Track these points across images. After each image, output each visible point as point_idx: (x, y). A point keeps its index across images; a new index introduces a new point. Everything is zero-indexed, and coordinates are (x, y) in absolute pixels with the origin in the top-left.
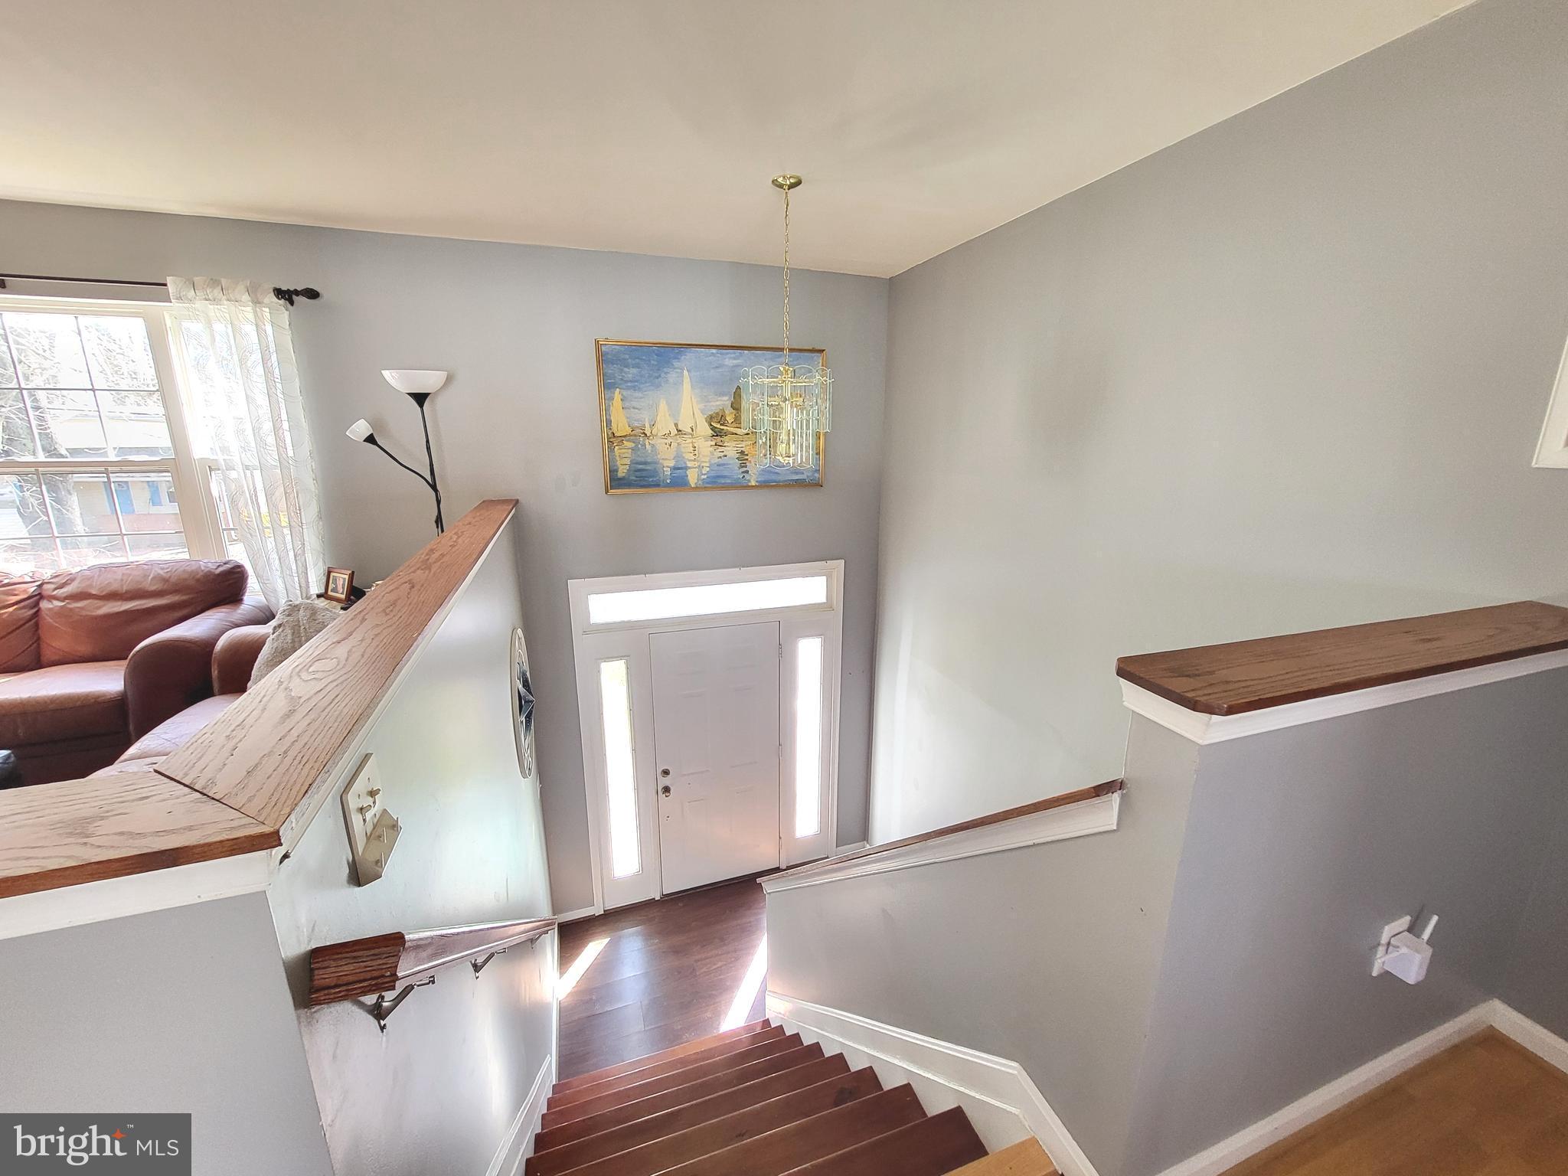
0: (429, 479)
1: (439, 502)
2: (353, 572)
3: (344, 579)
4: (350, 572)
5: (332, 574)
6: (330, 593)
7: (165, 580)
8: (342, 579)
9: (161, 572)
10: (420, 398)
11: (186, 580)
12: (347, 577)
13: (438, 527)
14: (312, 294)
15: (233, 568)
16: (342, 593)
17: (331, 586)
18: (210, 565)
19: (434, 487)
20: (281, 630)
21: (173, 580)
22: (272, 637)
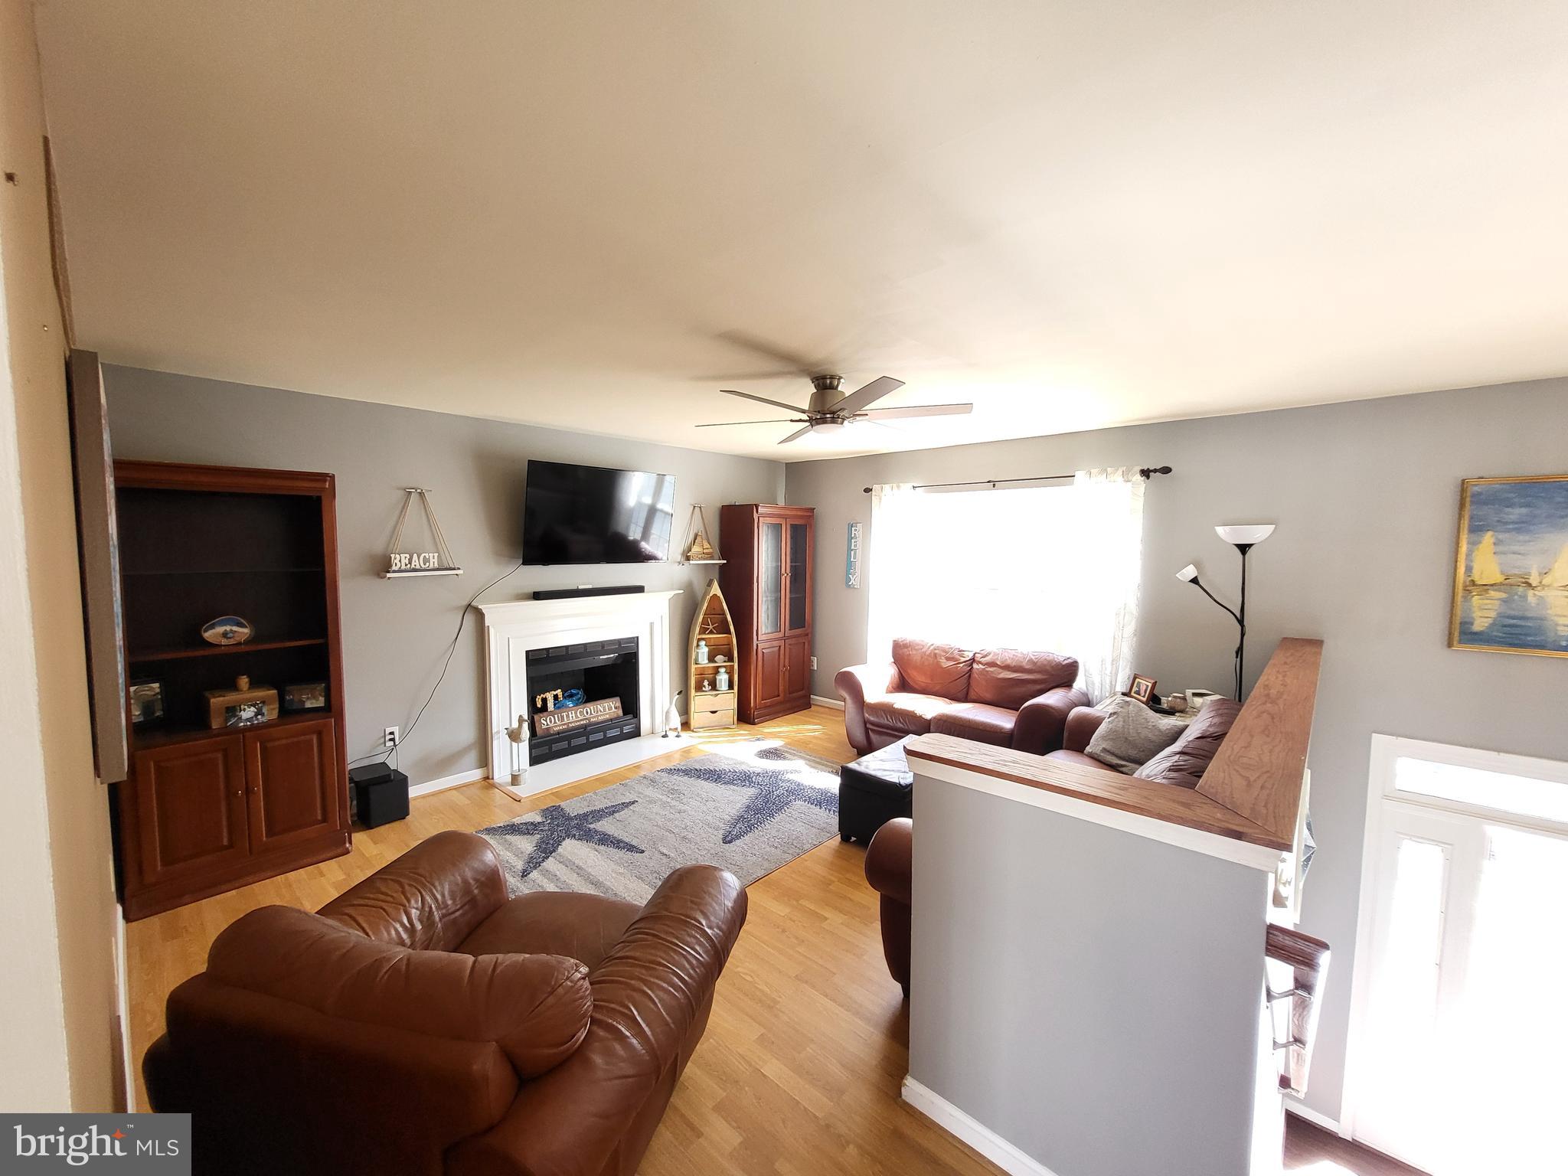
0: (1238, 615)
1: (1243, 635)
2: (1156, 682)
3: (1147, 686)
4: (1153, 681)
5: (1137, 680)
6: (1133, 694)
7: (1035, 663)
8: (1145, 684)
9: (1033, 658)
10: (1244, 548)
11: (1045, 665)
12: (1150, 685)
13: (1237, 657)
14: (1166, 470)
15: (1073, 663)
16: (1144, 697)
17: (1135, 689)
18: (1059, 658)
19: (1241, 621)
20: (1115, 716)
21: (1038, 664)
22: (1106, 720)
